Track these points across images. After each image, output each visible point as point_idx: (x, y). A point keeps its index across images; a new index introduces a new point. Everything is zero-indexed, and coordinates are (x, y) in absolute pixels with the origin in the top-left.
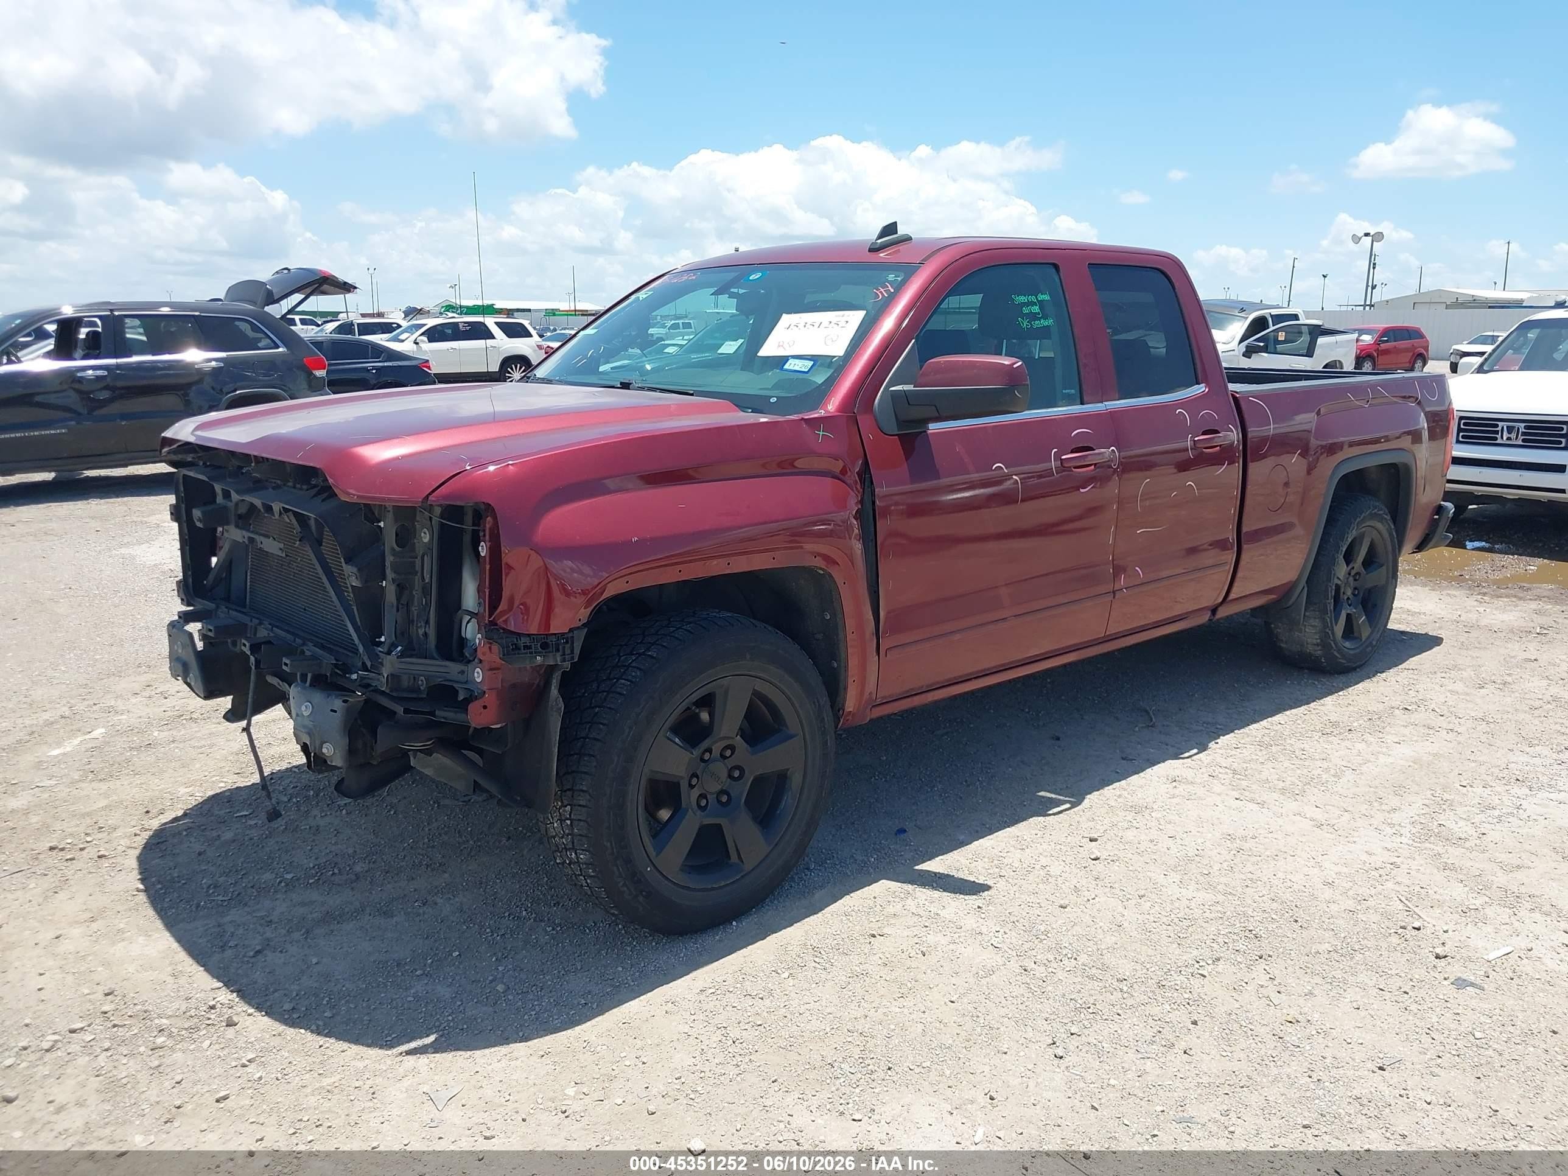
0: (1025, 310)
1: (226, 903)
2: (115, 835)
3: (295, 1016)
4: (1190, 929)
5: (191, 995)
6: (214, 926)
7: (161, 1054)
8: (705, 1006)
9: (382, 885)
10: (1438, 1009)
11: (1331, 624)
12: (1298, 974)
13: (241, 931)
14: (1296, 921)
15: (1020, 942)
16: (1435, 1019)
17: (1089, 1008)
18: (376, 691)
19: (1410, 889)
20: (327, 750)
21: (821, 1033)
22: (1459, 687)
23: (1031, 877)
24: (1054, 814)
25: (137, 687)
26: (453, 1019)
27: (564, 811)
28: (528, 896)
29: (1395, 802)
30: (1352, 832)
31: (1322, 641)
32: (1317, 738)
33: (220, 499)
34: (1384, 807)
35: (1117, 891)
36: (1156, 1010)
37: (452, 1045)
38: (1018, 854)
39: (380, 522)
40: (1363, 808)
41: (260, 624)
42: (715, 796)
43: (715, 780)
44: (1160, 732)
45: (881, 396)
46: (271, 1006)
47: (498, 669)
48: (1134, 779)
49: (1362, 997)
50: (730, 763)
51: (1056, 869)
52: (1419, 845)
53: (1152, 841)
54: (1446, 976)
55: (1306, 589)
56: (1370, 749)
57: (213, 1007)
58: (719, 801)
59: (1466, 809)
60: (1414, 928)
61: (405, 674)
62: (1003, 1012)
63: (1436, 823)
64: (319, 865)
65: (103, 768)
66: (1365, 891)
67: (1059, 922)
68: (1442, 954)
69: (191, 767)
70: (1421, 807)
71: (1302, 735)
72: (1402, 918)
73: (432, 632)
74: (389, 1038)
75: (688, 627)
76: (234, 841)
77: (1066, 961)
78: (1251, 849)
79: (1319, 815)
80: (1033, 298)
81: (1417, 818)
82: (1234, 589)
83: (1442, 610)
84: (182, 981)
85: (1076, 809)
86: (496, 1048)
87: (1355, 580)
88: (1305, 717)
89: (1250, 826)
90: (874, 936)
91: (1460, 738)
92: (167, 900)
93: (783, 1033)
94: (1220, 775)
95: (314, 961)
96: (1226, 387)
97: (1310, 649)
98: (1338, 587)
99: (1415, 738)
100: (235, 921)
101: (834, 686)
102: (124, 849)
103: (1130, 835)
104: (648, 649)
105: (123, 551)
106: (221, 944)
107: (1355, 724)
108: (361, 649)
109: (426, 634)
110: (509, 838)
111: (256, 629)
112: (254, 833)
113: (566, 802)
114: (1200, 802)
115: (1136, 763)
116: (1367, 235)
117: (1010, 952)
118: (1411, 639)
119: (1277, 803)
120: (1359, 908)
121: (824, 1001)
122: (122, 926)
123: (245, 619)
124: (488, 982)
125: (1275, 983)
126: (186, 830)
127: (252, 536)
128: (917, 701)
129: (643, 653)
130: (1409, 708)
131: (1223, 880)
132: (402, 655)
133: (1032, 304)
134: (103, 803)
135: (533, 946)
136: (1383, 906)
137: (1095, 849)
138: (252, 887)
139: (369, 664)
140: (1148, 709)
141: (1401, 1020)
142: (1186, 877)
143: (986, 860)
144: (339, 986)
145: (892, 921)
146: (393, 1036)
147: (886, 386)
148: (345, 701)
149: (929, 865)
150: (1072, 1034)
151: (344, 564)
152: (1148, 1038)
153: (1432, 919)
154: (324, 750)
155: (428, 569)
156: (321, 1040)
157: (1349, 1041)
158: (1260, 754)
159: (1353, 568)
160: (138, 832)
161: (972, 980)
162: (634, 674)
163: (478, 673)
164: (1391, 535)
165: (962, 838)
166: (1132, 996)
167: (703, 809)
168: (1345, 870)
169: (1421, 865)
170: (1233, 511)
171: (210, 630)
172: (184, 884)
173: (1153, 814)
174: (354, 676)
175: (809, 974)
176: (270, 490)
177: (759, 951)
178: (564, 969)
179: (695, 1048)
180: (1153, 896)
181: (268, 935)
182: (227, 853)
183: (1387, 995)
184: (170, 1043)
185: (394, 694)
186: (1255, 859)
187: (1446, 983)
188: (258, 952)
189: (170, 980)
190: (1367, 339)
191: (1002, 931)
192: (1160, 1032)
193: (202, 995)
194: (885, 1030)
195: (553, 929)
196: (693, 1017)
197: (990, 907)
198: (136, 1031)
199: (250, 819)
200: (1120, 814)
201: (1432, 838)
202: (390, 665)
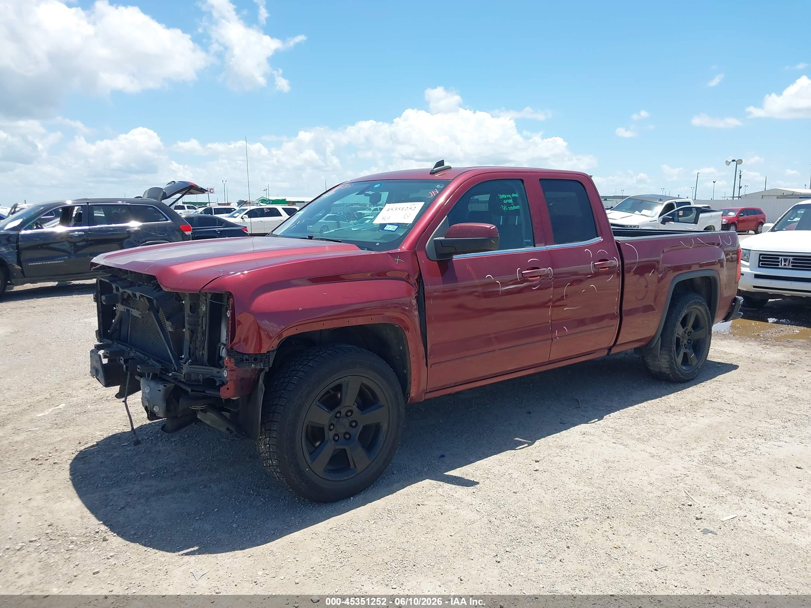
0: (505, 202)
1: (111, 485)
2: (63, 453)
3: (135, 537)
4: (577, 504)
5: (88, 527)
6: (104, 496)
7: (71, 553)
8: (331, 536)
9: (186, 478)
10: (691, 543)
11: (674, 356)
12: (625, 526)
13: (116, 498)
14: (630, 501)
15: (490, 509)
16: (688, 548)
17: (517, 539)
18: (180, 381)
19: (692, 486)
20: (156, 409)
21: (384, 549)
22: (742, 390)
23: (502, 479)
24: (520, 449)
25: (83, 385)
26: (210, 540)
27: (266, 440)
28: (254, 484)
29: (694, 445)
30: (668, 459)
31: (669, 366)
32: (661, 414)
33: (114, 291)
34: (687, 448)
35: (544, 486)
36: (550, 542)
37: (207, 551)
38: (498, 468)
39: (183, 301)
40: (677, 448)
41: (131, 350)
42: (343, 435)
43: (343, 427)
44: (582, 411)
45: (429, 242)
46: (125, 532)
47: (234, 370)
48: (564, 433)
49: (654, 537)
50: (351, 419)
51: (515, 475)
52: (701, 466)
53: (566, 462)
54: (699, 528)
55: (660, 340)
56: (687, 420)
57: (97, 532)
58: (345, 438)
59: (729, 449)
60: (689, 505)
61: (194, 373)
62: (475, 541)
63: (712, 456)
64: (157, 468)
65: (61, 423)
66: (668, 488)
67: (512, 500)
68: (699, 517)
69: (103, 423)
70: (707, 448)
71: (654, 413)
72: (684, 500)
73: (206, 353)
74: (178, 548)
75: (329, 352)
76: (119, 457)
77: (511, 518)
78: (615, 467)
79: (654, 451)
80: (510, 196)
81: (703, 453)
82: (620, 339)
83: (743, 352)
84: (85, 520)
85: (530, 447)
86: (228, 553)
87: (688, 335)
88: (658, 404)
89: (617, 456)
90: (419, 505)
91: (735, 415)
92: (83, 483)
93: (366, 549)
94: (608, 432)
95: (148, 512)
96: (613, 238)
97: (664, 370)
98: (678, 339)
99: (712, 415)
100: (114, 494)
101: (404, 383)
102: (66, 460)
103: (556, 460)
104: (309, 362)
105: (85, 320)
106: (106, 504)
107: (683, 408)
108: (173, 361)
109: (203, 354)
110: (250, 457)
111: (129, 353)
112: (129, 453)
113: (267, 436)
114: (595, 444)
115: (567, 425)
116: (733, 161)
117: (484, 513)
118: (723, 366)
119: (634, 445)
120: (663, 495)
121: (389, 534)
122: (60, 495)
123: (124, 348)
124: (229, 523)
125: (613, 529)
126: (97, 452)
127: (128, 308)
128: (449, 391)
129: (306, 364)
130: (713, 400)
131: (598, 481)
132: (191, 364)
133: (509, 198)
134: (60, 438)
135: (253, 507)
136: (676, 495)
137: (537, 466)
138: (124, 478)
139: (176, 368)
140: (578, 399)
141: (672, 548)
142: (580, 480)
143: (482, 470)
144: (158, 524)
145: (429, 498)
146: (180, 547)
147: (432, 237)
148: (165, 386)
149: (453, 472)
150: (507, 552)
151: (166, 321)
152: (544, 554)
153: (698, 501)
154: (155, 409)
155: (205, 323)
156: (146, 548)
157: (643, 557)
158: (631, 421)
159: (687, 329)
160: (74, 452)
161: (463, 526)
162: (301, 374)
163: (225, 372)
164: (707, 312)
165: (472, 460)
166: (540, 535)
167: (336, 441)
168: (661, 477)
169: (700, 476)
170: (617, 299)
171: (108, 353)
172: (92, 476)
173: (570, 450)
174: (170, 374)
175: (384, 522)
176: (137, 287)
177: (362, 511)
178: (266, 517)
179: (322, 554)
180: (561, 488)
181: (129, 500)
182: (114, 462)
183: (667, 536)
184: (76, 548)
185: (187, 383)
186: (616, 472)
187: (698, 531)
188: (123, 508)
189: (79, 520)
190: (732, 214)
191: (482, 504)
192: (550, 551)
193: (94, 527)
194: (416, 548)
195: (264, 500)
196: (324, 540)
197: (479, 493)
198: (60, 542)
199: (128, 447)
200: (553, 449)
201: (709, 463)
202: (186, 368)
